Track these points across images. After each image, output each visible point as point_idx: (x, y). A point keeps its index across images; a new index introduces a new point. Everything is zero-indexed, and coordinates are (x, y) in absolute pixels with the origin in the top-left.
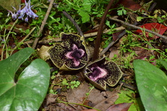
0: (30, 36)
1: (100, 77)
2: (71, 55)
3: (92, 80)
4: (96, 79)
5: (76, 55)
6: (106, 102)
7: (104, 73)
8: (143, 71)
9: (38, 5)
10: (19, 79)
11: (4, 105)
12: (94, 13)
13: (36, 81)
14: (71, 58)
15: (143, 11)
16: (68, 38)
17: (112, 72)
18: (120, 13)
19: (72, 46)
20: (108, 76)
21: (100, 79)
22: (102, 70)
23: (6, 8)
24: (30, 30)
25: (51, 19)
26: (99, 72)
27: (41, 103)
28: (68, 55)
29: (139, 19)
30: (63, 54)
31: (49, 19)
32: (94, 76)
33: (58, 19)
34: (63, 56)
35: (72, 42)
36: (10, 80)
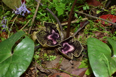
0: (27, 26)
1: (69, 51)
2: (51, 37)
3: (64, 53)
4: (66, 52)
5: (54, 37)
6: (73, 68)
7: (72, 48)
8: (93, 45)
9: (32, 5)
10: (14, 51)
11: (4, 68)
12: (67, 9)
13: (25, 52)
14: (51, 39)
15: (101, 7)
16: (49, 25)
17: (77, 47)
18: (85, 8)
19: (51, 31)
20: (74, 50)
21: (69, 52)
22: (70, 46)
23: (11, 8)
24: (27, 22)
25: (39, 14)
26: (69, 48)
27: (28, 66)
28: (49, 37)
29: (98, 12)
30: (46, 36)
31: (38, 14)
32: (65, 51)
33: (45, 14)
34: (46, 38)
35: (52, 28)
36: (9, 52)
